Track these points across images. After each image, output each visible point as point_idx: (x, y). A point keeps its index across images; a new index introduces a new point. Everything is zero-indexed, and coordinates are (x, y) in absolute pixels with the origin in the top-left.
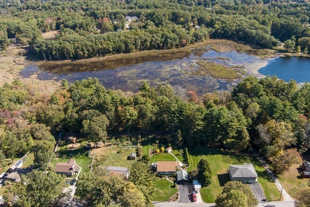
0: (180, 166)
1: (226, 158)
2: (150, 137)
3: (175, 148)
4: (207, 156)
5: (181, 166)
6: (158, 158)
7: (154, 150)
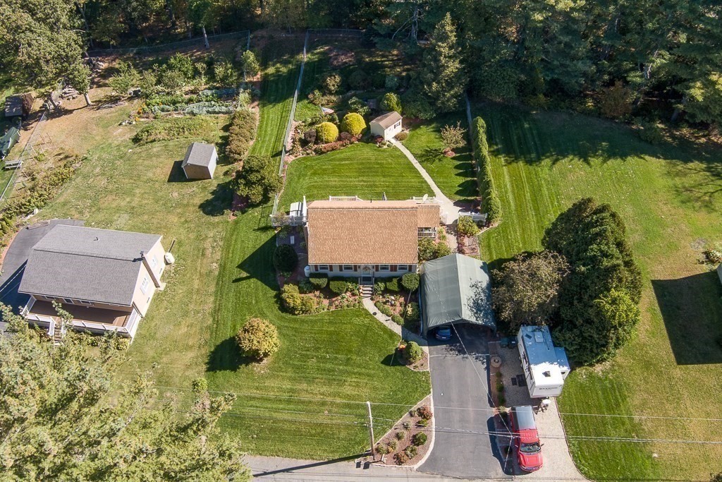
0: (442, 224)
1: (685, 175)
2: (305, 57)
3: (422, 116)
4: (589, 164)
5: (449, 222)
6: (324, 172)
7: (312, 124)
